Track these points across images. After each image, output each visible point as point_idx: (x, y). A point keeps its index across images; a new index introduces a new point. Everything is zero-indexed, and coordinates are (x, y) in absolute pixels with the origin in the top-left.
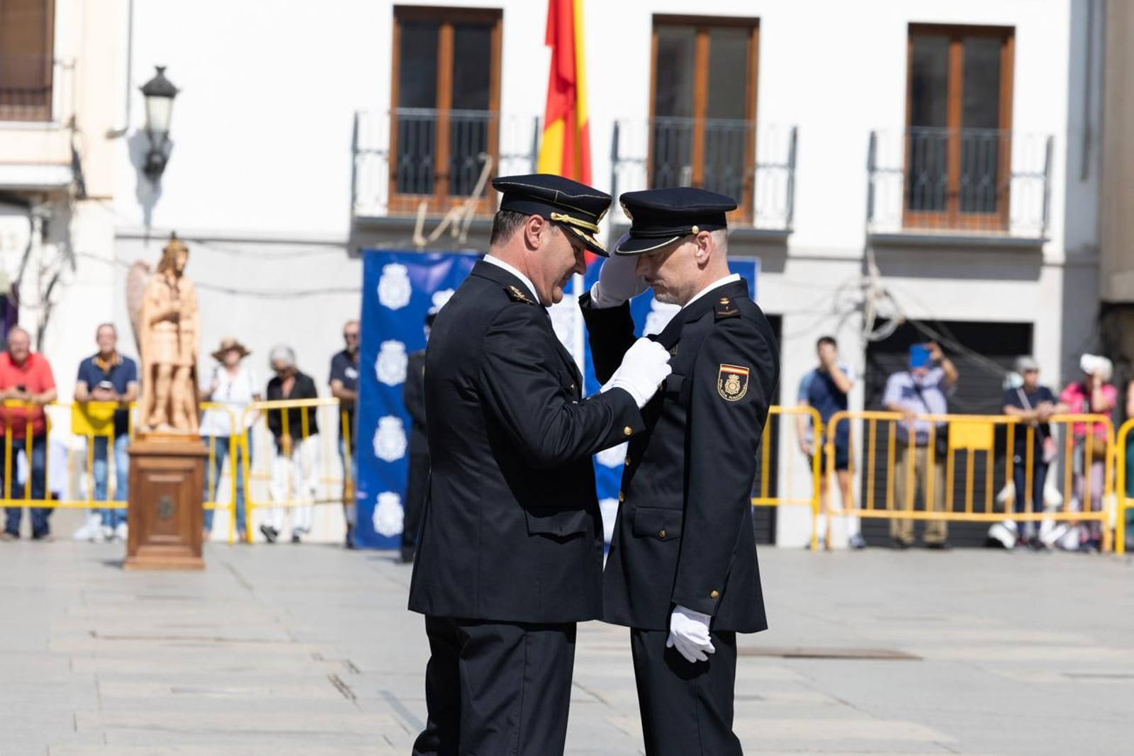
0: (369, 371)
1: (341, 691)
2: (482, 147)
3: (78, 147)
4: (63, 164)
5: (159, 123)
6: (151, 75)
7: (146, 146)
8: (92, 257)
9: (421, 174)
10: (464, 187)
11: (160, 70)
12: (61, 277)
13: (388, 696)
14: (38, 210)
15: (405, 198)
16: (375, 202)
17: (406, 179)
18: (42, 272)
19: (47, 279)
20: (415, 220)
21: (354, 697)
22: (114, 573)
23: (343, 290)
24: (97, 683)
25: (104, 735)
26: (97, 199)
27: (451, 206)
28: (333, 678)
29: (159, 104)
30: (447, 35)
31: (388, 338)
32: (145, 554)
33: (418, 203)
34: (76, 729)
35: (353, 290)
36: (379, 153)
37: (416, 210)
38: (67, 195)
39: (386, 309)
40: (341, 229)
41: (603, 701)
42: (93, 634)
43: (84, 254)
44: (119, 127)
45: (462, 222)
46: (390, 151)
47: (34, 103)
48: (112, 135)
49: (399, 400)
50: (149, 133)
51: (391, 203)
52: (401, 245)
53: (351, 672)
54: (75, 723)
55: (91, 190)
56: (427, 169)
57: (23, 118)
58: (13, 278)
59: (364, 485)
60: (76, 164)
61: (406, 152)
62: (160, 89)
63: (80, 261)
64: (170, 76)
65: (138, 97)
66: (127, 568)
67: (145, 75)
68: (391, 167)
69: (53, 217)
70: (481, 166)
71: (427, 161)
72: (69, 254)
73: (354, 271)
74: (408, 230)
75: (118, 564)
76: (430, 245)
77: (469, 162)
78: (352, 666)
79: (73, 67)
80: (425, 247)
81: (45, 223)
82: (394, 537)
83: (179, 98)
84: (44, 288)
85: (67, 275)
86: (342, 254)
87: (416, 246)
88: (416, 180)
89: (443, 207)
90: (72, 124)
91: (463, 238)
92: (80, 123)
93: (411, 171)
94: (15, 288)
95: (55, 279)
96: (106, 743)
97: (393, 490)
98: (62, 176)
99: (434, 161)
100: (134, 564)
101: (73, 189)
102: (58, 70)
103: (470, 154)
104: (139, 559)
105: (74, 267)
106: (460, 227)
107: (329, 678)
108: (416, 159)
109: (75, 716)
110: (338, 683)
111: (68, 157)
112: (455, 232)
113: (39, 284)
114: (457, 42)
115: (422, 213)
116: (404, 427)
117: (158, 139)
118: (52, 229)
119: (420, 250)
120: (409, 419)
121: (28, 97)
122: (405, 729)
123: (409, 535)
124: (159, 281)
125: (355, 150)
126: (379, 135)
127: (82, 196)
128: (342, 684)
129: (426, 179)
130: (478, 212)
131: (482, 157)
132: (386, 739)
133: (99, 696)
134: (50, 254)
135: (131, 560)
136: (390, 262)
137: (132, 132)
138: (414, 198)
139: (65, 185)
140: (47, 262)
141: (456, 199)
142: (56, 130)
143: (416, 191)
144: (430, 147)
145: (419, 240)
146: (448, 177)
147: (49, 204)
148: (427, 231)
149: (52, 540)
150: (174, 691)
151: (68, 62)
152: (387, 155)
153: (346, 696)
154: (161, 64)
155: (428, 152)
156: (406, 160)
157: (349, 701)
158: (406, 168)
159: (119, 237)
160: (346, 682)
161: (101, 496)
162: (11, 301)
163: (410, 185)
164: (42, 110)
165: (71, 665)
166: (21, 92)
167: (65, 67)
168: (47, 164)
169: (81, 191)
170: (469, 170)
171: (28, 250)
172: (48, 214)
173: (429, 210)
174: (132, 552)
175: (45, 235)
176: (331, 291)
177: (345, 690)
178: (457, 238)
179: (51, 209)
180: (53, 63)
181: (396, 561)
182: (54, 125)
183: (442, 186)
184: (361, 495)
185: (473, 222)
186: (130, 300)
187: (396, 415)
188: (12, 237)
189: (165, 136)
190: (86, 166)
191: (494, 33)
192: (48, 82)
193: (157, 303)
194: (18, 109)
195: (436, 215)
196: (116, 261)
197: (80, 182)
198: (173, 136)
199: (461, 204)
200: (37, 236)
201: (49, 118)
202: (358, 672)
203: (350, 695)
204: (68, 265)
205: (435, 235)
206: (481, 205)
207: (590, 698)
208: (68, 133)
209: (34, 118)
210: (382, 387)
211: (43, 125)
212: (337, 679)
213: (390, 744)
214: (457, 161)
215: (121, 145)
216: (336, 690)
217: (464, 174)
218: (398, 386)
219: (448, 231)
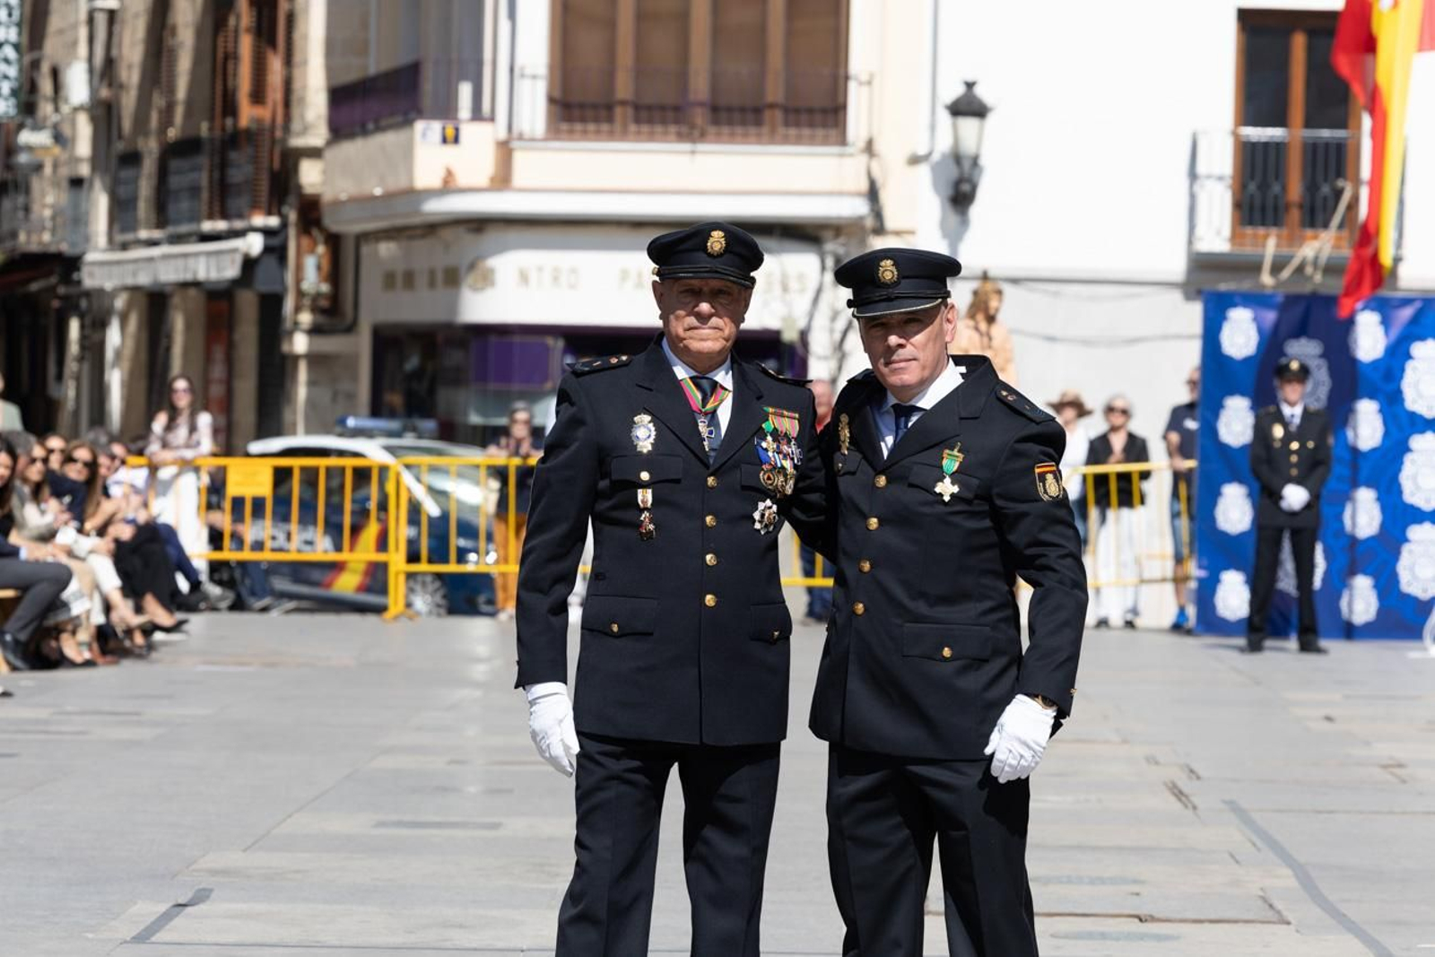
0: (1210, 429)
1: (1180, 800)
2: (1340, 172)
3: (876, 174)
4: (859, 194)
5: (968, 147)
6: (960, 90)
7: (953, 172)
9: (1270, 203)
10: (1320, 218)
11: (970, 86)
13: (1233, 807)
14: (830, 246)
15: (1249, 231)
16: (1216, 235)
17: (1251, 208)
18: (835, 316)
19: (840, 325)
20: (1262, 257)
21: (1195, 808)
23: (1176, 337)
26: (897, 233)
27: (1302, 241)
28: (1170, 785)
29: (968, 125)
30: (1299, 42)
31: (1232, 392)
33: (1266, 237)
35: (1192, 337)
36: (1220, 178)
37: (1264, 246)
38: (862, 228)
39: (1229, 359)
40: (1176, 267)
44: (922, 151)
45: (1316, 258)
46: (1234, 178)
47: (825, 125)
48: (915, 160)
49: (1245, 466)
50: (957, 157)
51: (1235, 237)
52: (1246, 285)
53: (1190, 778)
55: (890, 223)
56: (1276, 197)
57: (812, 141)
58: (802, 324)
59: (1204, 562)
60: (873, 194)
61: (1252, 178)
62: (968, 107)
64: (981, 92)
65: (944, 118)
67: (952, 91)
68: (1234, 194)
70: (1338, 194)
71: (1276, 188)
73: (1194, 313)
74: (1254, 267)
76: (1279, 285)
77: (1325, 190)
78: (1192, 771)
79: (869, 83)
80: (1274, 287)
82: (1240, 622)
83: (991, 119)
84: (838, 336)
86: (1177, 296)
87: (1264, 286)
88: (1263, 209)
89: (1295, 241)
90: (869, 148)
91: (1318, 277)
92: (878, 147)
93: (1257, 202)
94: (804, 335)
95: (849, 326)
97: (1238, 568)
98: (859, 208)
99: (1284, 188)
101: (869, 223)
102: (852, 87)
103: (1326, 180)
106: (1315, 264)
107: (1165, 784)
108: (1264, 187)
110: (1176, 791)
111: (863, 185)
112: (1309, 270)
113: (832, 331)
114: (1310, 49)
115: (1270, 248)
116: (1250, 495)
117: (967, 165)
119: (1268, 291)
120: (1256, 485)
121: (818, 118)
122: (1254, 845)
123: (1256, 619)
124: (968, 327)
125: (1193, 175)
126: (1220, 160)
127: (880, 230)
128: (1181, 792)
129: (1276, 209)
130: (1336, 247)
131: (1340, 183)
132: (1232, 856)
136: (1235, 305)
137: (936, 157)
138: (1261, 231)
139: (861, 218)
140: (839, 305)
141: (1309, 232)
142: (851, 155)
143: (1263, 224)
144: (1280, 173)
145: (1267, 279)
146: (1301, 206)
147: (842, 240)
148: (1277, 268)
151: (864, 78)
152: (1229, 181)
153: (1186, 807)
154: (970, 79)
155: (1277, 178)
156: (1252, 187)
157: (1189, 812)
158: (1252, 196)
160: (1186, 790)
162: (800, 350)
163: (1257, 215)
164: (833, 132)
166: (810, 111)
167: (861, 84)
168: (841, 194)
169: (879, 224)
170: (1325, 199)
171: (819, 291)
172: (841, 251)
173: (1278, 245)
176: (1165, 337)
177: (1183, 799)
178: (1311, 277)
179: (844, 245)
180: (847, 78)
181: (1242, 650)
182: (848, 150)
183: (1295, 215)
184: (1202, 574)
185: (1329, 259)
187: (1241, 481)
188: (801, 277)
189: (975, 161)
190: (885, 197)
192: (841, 100)
194: (806, 132)
195: (1285, 251)
197: (878, 214)
198: (983, 161)
199: (1315, 237)
201: (842, 141)
202: (1198, 778)
203: (1189, 805)
205: (1286, 274)
206: (1338, 239)
208: (864, 158)
209: (825, 142)
210: (1224, 449)
211: (835, 149)
212: (1175, 786)
213: (1237, 862)
214: (1311, 187)
215: (924, 171)
216: (1173, 799)
217: (1319, 203)
218: (1244, 448)
219: (1300, 269)
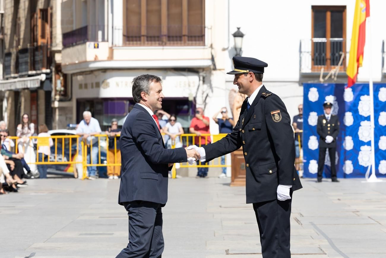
0: (306, 121)
1: (298, 222)
2: (341, 50)
3: (213, 54)
4: (209, 59)
5: (239, 46)
6: (236, 30)
7: (235, 53)
8: (218, 88)
9: (322, 58)
10: (335, 63)
11: (239, 29)
12: (209, 95)
13: (312, 224)
14: (202, 74)
15: (316, 66)
16: (307, 68)
17: (317, 60)
18: (203, 93)
19: (205, 95)
20: (320, 74)
21: (302, 224)
22: (227, 187)
23: (297, 96)
24: (221, 222)
25: (224, 237)
26: (220, 70)
27: (331, 69)
28: (295, 218)
29: (238, 39)
30: (329, 14)
31: (312, 111)
32: (237, 181)
33: (321, 68)
34: (215, 236)
35: (301, 96)
36: (308, 52)
37: (320, 71)
38: (210, 69)
39: (311, 102)
40: (297, 77)
41: (380, 224)
42: (221, 207)
43: (215, 87)
44: (226, 47)
45: (335, 74)
46: (312, 52)
47: (199, 40)
48: (224, 50)
50: (236, 49)
51: (312, 68)
52: (316, 82)
53: (301, 216)
54: (214, 234)
55: (218, 67)
56: (323, 57)
57: (196, 45)
58: (194, 95)
59: (306, 158)
60: (213, 59)
61: (317, 52)
62: (238, 34)
63: (214, 89)
64: (241, 30)
65: (232, 38)
66: (231, 186)
68: (312, 57)
69: (206, 76)
70: (340, 56)
71: (323, 55)
72: (211, 87)
73: (301, 89)
74: (318, 77)
75: (228, 185)
76: (325, 81)
77: (337, 55)
78: (301, 215)
79: (211, 29)
80: (323, 82)
81: (204, 78)
82: (315, 174)
83: (244, 37)
84: (204, 99)
85: (210, 94)
86: (297, 85)
87: (321, 82)
88: (320, 60)
89: (329, 69)
90: (211, 46)
91: (335, 79)
92: (213, 46)
93: (318, 58)
94: (195, 98)
95: (207, 96)
96: (224, 240)
97: (315, 159)
98: (209, 63)
99: (326, 55)
100: (234, 184)
101: (212, 67)
102: (206, 29)
103: (337, 52)
104: (235, 183)
105: (212, 91)
106: (335, 75)
107: (294, 218)
108: (320, 54)
109: (214, 232)
110: (297, 220)
111: (210, 57)
112: (333, 77)
113: (202, 97)
114: (332, 16)
115: (322, 70)
116: (317, 139)
117: (238, 50)
118: (206, 80)
119: (322, 83)
120: (319, 136)
121: (197, 38)
122: (317, 234)
123: (320, 173)
125: (300, 52)
126: (308, 48)
127: (215, 69)
128: (298, 220)
129: (323, 60)
130: (340, 70)
131: (341, 53)
132: (311, 237)
133: (222, 226)
134: (205, 87)
135: (232, 183)
136: (312, 87)
137: (230, 48)
138: (319, 66)
139: (210, 66)
140: (204, 90)
141: (333, 66)
142: (207, 48)
143: (320, 64)
144: (324, 50)
145: (321, 80)
146: (330, 59)
147: (204, 72)
148: (324, 77)
149: (208, 178)
150: (245, 223)
151: (210, 27)
152: (310, 53)
154: (239, 27)
155: (323, 52)
156: (317, 55)
157: (300, 225)
158: (317, 57)
159: (227, 82)
161: (223, 163)
162: (194, 103)
163: (318, 62)
164: (201, 42)
165: (213, 216)
166: (195, 37)
167: (208, 29)
168: (204, 59)
169: (214, 67)
170: (337, 57)
171: (199, 86)
172: (204, 75)
173: (324, 70)
174: (233, 181)
175: (204, 81)
176: (294, 97)
177: (299, 222)
178: (334, 79)
179: (205, 73)
180: (205, 27)
181: (316, 182)
182: (206, 47)
183: (329, 62)
184: (305, 161)
185: (338, 73)
186: (230, 101)
187: (315, 135)
188: (194, 82)
189: (241, 49)
190: (216, 60)
191: (344, 13)
192: (203, 34)
193: (238, 102)
194: (194, 42)
195: (326, 72)
196: (226, 89)
197: (214, 65)
198: (243, 49)
199: (334, 68)
200: (201, 82)
201: (204, 45)
202: (303, 216)
203: (300, 224)
204: (210, 90)
205: (327, 78)
206: (341, 68)
207: (376, 223)
208: (210, 49)
209: (199, 45)
210: (310, 126)
211: (202, 47)
212: (296, 219)
213: (313, 238)
214: (333, 54)
215: (227, 52)
216: (296, 222)
217: (335, 59)
218: (315, 126)
219: (330, 77)
